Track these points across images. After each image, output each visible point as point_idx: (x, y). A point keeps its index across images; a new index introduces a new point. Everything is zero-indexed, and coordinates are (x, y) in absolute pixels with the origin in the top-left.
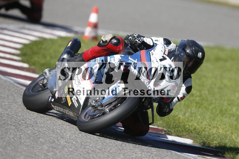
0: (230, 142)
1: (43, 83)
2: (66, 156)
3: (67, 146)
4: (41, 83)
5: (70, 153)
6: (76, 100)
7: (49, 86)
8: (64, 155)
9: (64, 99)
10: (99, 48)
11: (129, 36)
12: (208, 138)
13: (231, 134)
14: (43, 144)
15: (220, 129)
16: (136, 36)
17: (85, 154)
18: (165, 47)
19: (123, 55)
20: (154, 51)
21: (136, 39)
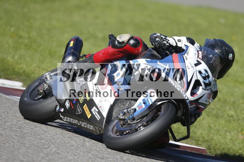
1: (44, 89)
4: (41, 90)
6: (97, 112)
9: (80, 110)
10: (114, 50)
16: (163, 37)
20: (188, 55)
21: (164, 41)
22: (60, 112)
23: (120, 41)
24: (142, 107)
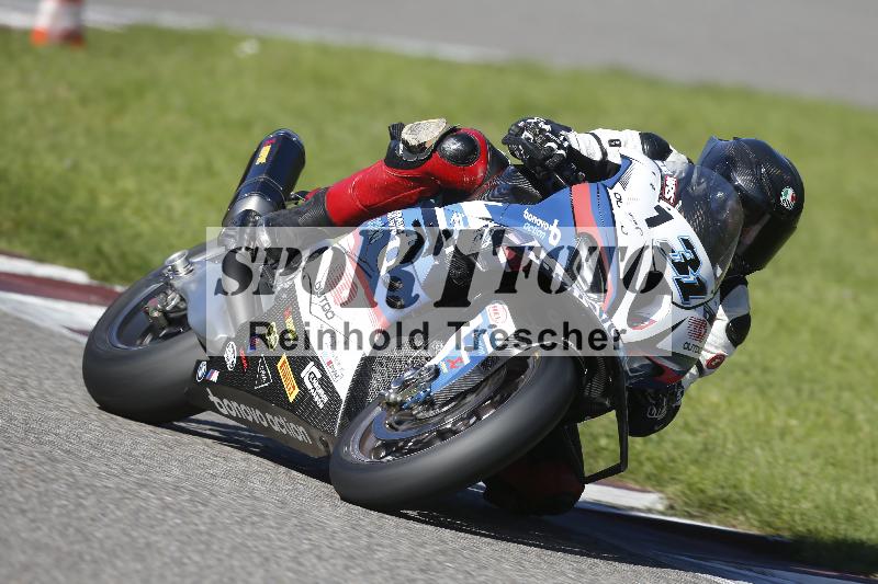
1: (164, 307)
4: (156, 309)
6: (319, 381)
7: (193, 320)
9: (267, 375)
10: (393, 173)
11: (522, 130)
16: (548, 128)
17: (41, 464)
18: (659, 169)
19: (500, 204)
20: (625, 187)
21: (550, 140)
22: (206, 382)
23: (413, 142)
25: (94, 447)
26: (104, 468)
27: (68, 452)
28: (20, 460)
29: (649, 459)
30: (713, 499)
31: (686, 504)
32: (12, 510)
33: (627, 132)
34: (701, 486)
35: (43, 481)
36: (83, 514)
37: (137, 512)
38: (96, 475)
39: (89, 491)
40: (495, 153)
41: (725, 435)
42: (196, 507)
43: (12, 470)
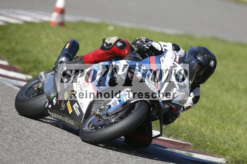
0: (200, 135)
1: (38, 87)
2: (31, 146)
3: (32, 136)
4: (36, 87)
5: (35, 143)
6: (78, 108)
7: (45, 91)
8: (29, 145)
9: (64, 106)
10: (102, 52)
11: (137, 40)
12: (177, 130)
13: (200, 127)
14: (8, 134)
15: (190, 121)
16: (144, 40)
17: (50, 145)
18: (175, 53)
19: (130, 61)
20: (164, 58)
21: (144, 44)
22: (48, 108)
23: (108, 43)
24: (117, 104)
25: (66, 141)
26: (68, 147)
27: (58, 142)
28: (45, 143)
29: (221, 149)
30: (239, 160)
31: (232, 162)
32: (42, 158)
33: (168, 43)
34: (236, 157)
35: (51, 150)
36: (62, 159)
37: (77, 159)
38: (66, 148)
39: (64, 153)
40: (131, 47)
41: (243, 143)
42: (94, 158)
43: (42, 146)
